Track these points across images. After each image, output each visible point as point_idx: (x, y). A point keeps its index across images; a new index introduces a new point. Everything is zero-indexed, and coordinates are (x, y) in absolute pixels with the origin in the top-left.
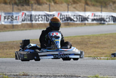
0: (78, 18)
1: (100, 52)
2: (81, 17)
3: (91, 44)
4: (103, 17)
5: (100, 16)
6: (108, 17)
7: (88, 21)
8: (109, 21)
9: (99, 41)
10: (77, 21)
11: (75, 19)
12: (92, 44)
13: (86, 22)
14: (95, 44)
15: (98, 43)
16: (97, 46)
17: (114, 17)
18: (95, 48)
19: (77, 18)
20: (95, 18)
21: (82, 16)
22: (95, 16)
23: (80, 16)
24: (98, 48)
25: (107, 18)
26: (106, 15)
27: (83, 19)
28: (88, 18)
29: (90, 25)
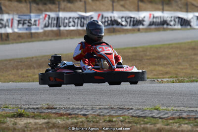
0: (129, 20)
1: (161, 71)
2: (132, 19)
3: (147, 59)
4: (165, 19)
5: (161, 17)
6: (173, 19)
7: (143, 25)
8: (175, 25)
9: (160, 55)
10: (126, 26)
11: (124, 23)
12: (150, 59)
13: (141, 27)
14: (154, 59)
15: (159, 58)
16: (157, 62)
17: (182, 18)
18: (154, 64)
19: (126, 21)
20: (155, 20)
21: (134, 18)
22: (154, 17)
23: (131, 17)
24: (158, 65)
25: (171, 21)
26: (170, 16)
27: (135, 22)
28: (144, 21)
29: (147, 30)
